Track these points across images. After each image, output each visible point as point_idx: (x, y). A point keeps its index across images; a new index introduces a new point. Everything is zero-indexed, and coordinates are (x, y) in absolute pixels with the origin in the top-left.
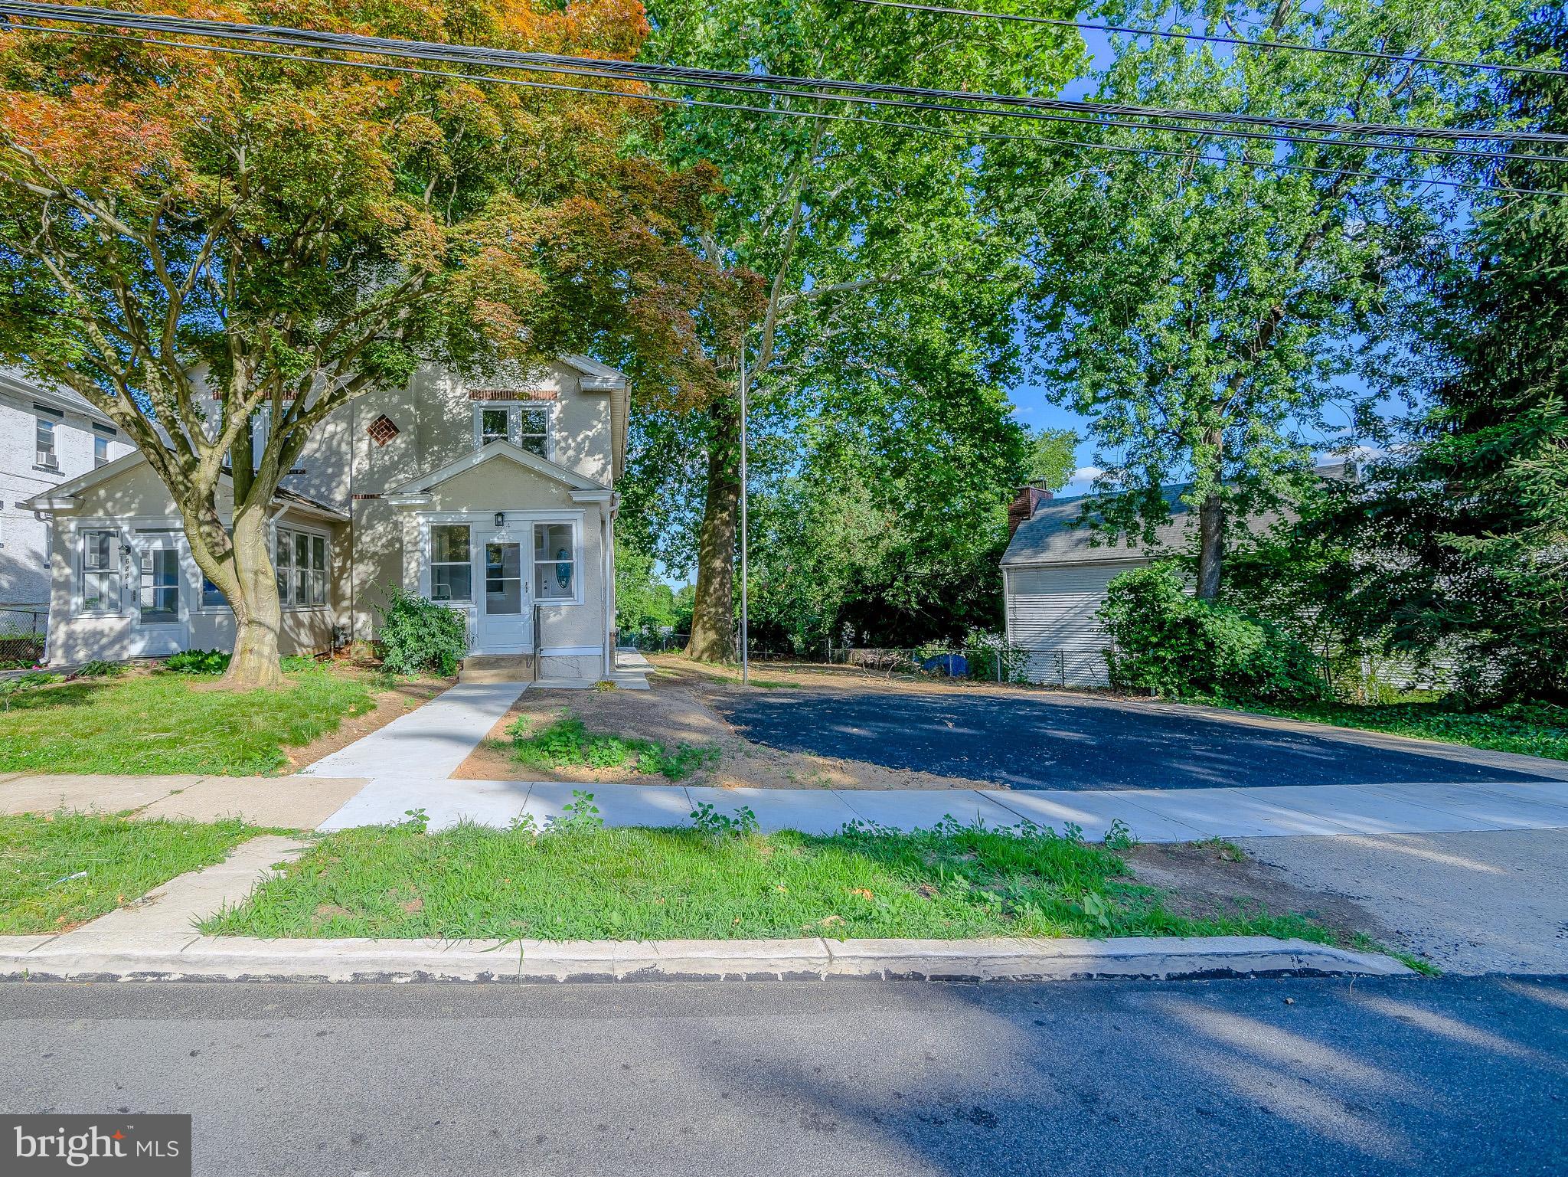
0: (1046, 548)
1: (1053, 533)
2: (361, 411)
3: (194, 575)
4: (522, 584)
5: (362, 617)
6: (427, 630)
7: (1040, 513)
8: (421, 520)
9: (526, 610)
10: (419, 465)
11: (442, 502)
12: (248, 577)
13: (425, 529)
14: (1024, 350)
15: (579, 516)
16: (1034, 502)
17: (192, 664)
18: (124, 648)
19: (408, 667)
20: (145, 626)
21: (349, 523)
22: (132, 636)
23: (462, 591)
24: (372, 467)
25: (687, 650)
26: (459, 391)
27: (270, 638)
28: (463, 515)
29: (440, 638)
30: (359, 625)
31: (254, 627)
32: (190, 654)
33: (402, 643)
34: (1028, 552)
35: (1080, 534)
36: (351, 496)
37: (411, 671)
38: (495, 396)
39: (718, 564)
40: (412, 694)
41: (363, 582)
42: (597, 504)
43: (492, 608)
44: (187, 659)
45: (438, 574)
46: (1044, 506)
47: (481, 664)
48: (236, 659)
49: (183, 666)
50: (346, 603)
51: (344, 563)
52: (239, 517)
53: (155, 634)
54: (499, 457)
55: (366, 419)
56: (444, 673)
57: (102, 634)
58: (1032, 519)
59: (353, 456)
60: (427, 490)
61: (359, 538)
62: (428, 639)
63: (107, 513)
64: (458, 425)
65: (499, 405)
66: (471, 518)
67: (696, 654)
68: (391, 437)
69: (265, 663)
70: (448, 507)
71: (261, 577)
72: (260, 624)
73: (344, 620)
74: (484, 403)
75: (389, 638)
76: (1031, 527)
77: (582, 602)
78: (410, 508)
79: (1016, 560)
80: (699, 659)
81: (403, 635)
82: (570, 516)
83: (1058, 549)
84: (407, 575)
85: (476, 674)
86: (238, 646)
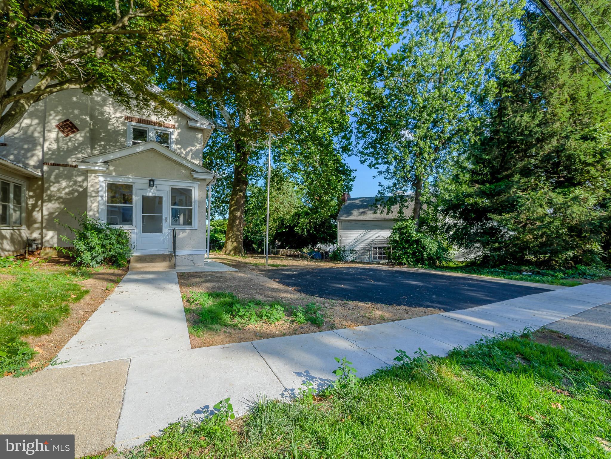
0: (351, 214)
1: (353, 209)
2: (50, 115)
4: (164, 218)
5: (50, 234)
6: (108, 242)
7: (348, 202)
8: (102, 179)
9: (167, 230)
10: (92, 151)
11: (115, 170)
13: (104, 185)
15: (196, 185)
16: (346, 198)
19: (94, 263)
21: (42, 178)
23: (127, 218)
24: (59, 147)
25: (223, 250)
26: (118, 115)
28: (129, 179)
29: (117, 246)
30: (48, 238)
33: (91, 249)
34: (345, 215)
35: (361, 210)
36: (42, 163)
37: (96, 265)
38: (140, 121)
39: (238, 214)
40: (103, 279)
41: (51, 214)
43: (145, 230)
45: (110, 211)
46: (349, 200)
47: (142, 259)
50: (37, 226)
51: (36, 202)
54: (152, 149)
55: (54, 121)
56: (119, 266)
58: (346, 204)
59: (44, 140)
60: (105, 163)
61: (48, 188)
62: (109, 247)
64: (116, 133)
65: (142, 126)
66: (135, 181)
67: (227, 252)
68: (73, 132)
70: (119, 174)
73: (36, 235)
74: (134, 123)
75: (81, 246)
76: (346, 207)
77: (196, 228)
78: (95, 172)
79: (343, 218)
80: (229, 254)
81: (92, 244)
82: (191, 185)
83: (355, 215)
84: (91, 210)
85: (139, 265)
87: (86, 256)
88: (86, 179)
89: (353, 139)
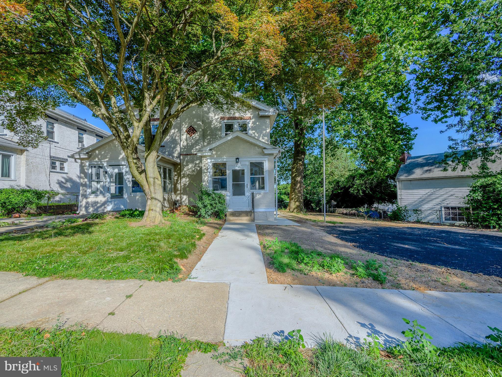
0: (413, 173)
1: (415, 168)
2: (183, 125)
3: (129, 181)
4: (246, 184)
5: (185, 197)
6: (214, 202)
7: (408, 161)
8: (209, 161)
9: (248, 193)
10: (203, 143)
11: (216, 154)
12: (151, 180)
13: (211, 164)
15: (266, 159)
16: (406, 157)
17: (129, 214)
18: (105, 208)
19: (206, 216)
20: (113, 200)
21: (180, 164)
22: (108, 203)
23: (223, 186)
24: (187, 144)
25: (288, 208)
26: (216, 117)
27: (159, 205)
28: (224, 159)
29: (219, 205)
30: (184, 200)
31: (153, 200)
32: (128, 210)
33: (205, 206)
34: (406, 175)
35: (426, 168)
36: (180, 154)
37: (208, 217)
38: (229, 118)
39: (299, 179)
40: (212, 227)
41: (185, 185)
43: (235, 194)
44: (127, 212)
45: (215, 182)
46: (409, 159)
47: (234, 214)
48: (147, 213)
49: (126, 215)
50: (179, 192)
51: (178, 178)
52: (148, 156)
53: (116, 203)
54: (237, 137)
55: (185, 128)
56: (220, 218)
57: (98, 202)
58: (406, 164)
59: (181, 141)
60: (211, 150)
61: (183, 169)
62: (214, 205)
63: (99, 159)
64: (216, 129)
65: (230, 122)
66: (227, 160)
67: (291, 210)
68: (194, 133)
69: (158, 214)
70: (219, 156)
72: (156, 199)
73: (178, 198)
74: (225, 121)
75: (200, 205)
76: (406, 166)
77: (267, 191)
78: (205, 156)
79: (402, 177)
80: (293, 212)
81: (206, 204)
82: (263, 159)
83: (418, 173)
84: (204, 181)
85: (232, 218)
86: (147, 208)
87: (203, 211)
88: (201, 162)
89: (412, 97)
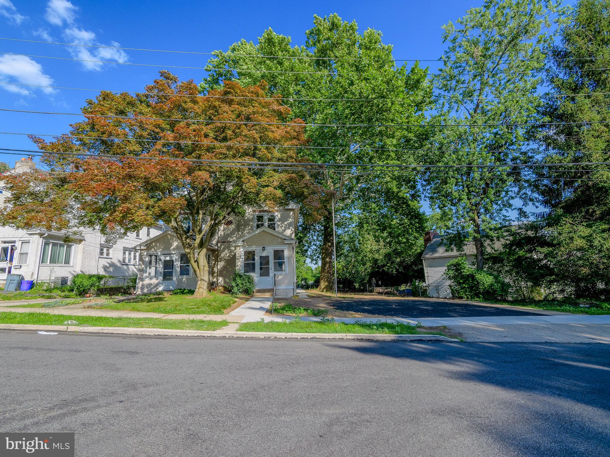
0: (436, 252)
1: (439, 247)
3: (178, 267)
4: (270, 267)
5: (221, 279)
6: (244, 282)
7: (434, 240)
8: (242, 249)
9: (271, 275)
10: (238, 233)
11: (247, 244)
12: (201, 267)
13: (243, 252)
14: (421, 190)
15: (286, 247)
16: (432, 237)
17: (180, 292)
18: (157, 289)
19: (239, 292)
20: (164, 281)
21: (217, 250)
22: (160, 285)
23: (253, 270)
24: (224, 233)
25: (319, 288)
26: (249, 210)
27: (206, 284)
28: (254, 248)
29: (248, 284)
30: (220, 281)
31: (202, 281)
32: (179, 289)
33: (237, 286)
34: (431, 253)
36: (218, 242)
37: (239, 294)
38: (260, 211)
39: (328, 259)
41: (221, 268)
42: (291, 244)
43: (261, 275)
44: (179, 291)
45: (246, 266)
46: (435, 238)
47: (259, 291)
48: (197, 290)
49: (178, 293)
50: (216, 274)
51: (215, 262)
52: (200, 251)
53: (166, 284)
54: (264, 231)
56: (249, 294)
57: (151, 284)
58: (432, 242)
59: (219, 231)
60: (243, 241)
61: (220, 255)
62: (244, 284)
63: (155, 249)
64: (249, 220)
65: (261, 214)
66: (256, 248)
67: (321, 290)
68: (230, 224)
70: (250, 246)
71: (205, 267)
72: (204, 280)
73: (215, 280)
74: (257, 213)
75: (234, 284)
76: (431, 245)
77: (287, 273)
78: (239, 246)
79: (427, 256)
80: (322, 291)
81: (238, 283)
82: (283, 247)
83: (441, 252)
84: (238, 266)
85: (258, 294)
86: (198, 286)
87: (235, 289)
88: (235, 249)
